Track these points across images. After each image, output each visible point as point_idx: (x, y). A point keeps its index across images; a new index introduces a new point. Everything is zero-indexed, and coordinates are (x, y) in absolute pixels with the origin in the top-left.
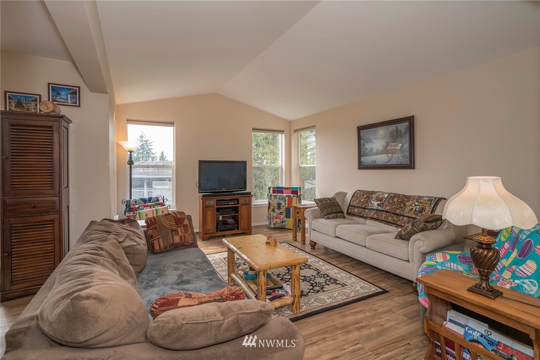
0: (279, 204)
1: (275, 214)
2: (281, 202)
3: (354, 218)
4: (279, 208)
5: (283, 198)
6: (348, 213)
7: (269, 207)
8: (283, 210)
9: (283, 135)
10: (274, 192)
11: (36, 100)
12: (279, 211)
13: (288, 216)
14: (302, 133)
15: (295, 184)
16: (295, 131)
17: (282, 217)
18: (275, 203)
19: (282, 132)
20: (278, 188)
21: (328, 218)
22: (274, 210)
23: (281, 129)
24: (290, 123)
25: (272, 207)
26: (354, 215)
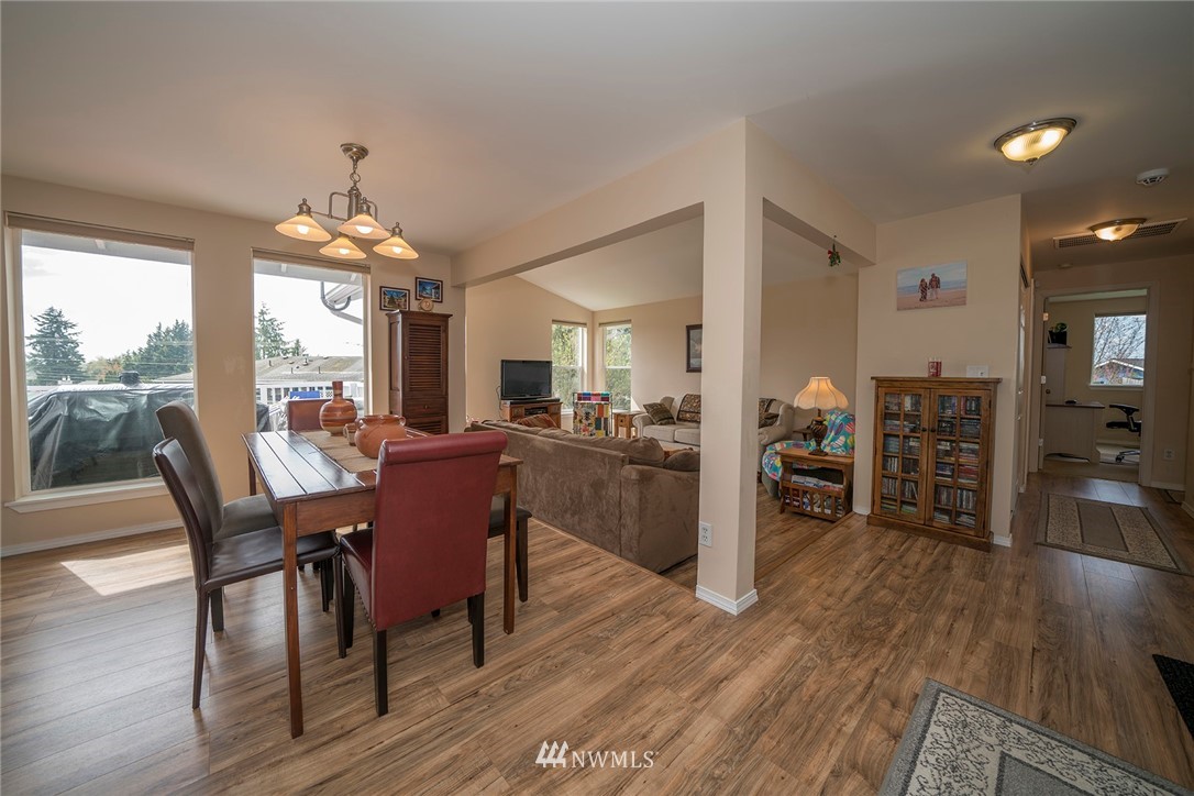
0: (587, 414)
1: (582, 426)
2: (590, 411)
3: (686, 423)
4: (587, 418)
5: (592, 406)
6: (678, 418)
7: (575, 418)
8: (592, 420)
9: (585, 329)
10: (579, 399)
11: (405, 295)
12: (587, 423)
13: (598, 428)
14: (608, 328)
15: (601, 389)
16: (600, 324)
17: (591, 429)
18: (582, 412)
19: (585, 324)
20: (584, 394)
21: (661, 424)
22: (581, 421)
23: (582, 321)
24: (593, 314)
25: (578, 418)
26: (685, 420)
